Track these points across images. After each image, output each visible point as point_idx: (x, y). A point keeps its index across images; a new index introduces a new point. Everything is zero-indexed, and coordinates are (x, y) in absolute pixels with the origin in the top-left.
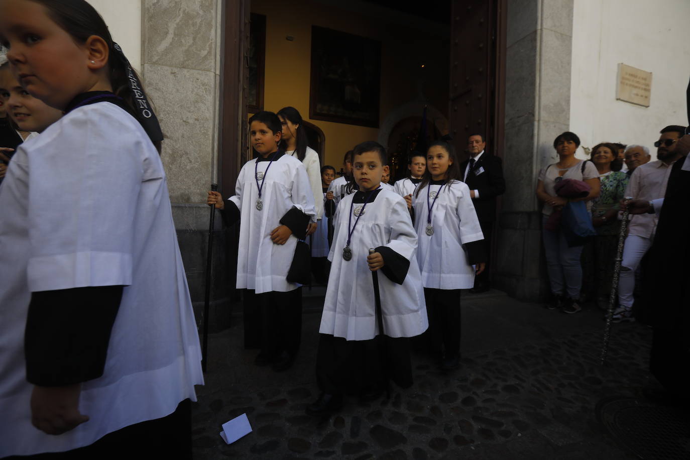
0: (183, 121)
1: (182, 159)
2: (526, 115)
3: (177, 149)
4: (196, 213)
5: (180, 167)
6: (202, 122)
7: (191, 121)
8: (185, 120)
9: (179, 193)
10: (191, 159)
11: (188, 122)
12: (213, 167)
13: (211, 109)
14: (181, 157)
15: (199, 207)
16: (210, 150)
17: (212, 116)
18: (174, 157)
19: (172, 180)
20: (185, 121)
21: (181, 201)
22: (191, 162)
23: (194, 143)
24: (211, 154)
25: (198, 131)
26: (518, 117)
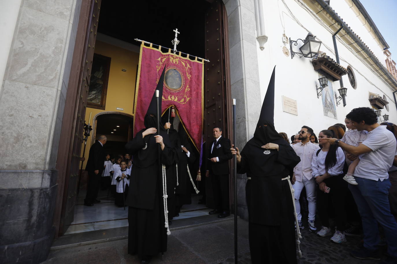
0: (29, 116)
1: (25, 140)
2: (242, 118)
3: (21, 133)
4: (29, 176)
5: (21, 145)
6: (44, 117)
7: (35, 116)
8: (31, 115)
9: (18, 163)
10: (31, 140)
11: (33, 117)
12: (48, 146)
13: (52, 110)
14: (24, 138)
15: (32, 172)
16: (47, 135)
17: (51, 114)
18: (18, 139)
19: (14, 154)
20: (31, 117)
21: (18, 168)
22: (31, 142)
23: (36, 130)
24: (47, 137)
25: (40, 123)
26: (238, 119)
